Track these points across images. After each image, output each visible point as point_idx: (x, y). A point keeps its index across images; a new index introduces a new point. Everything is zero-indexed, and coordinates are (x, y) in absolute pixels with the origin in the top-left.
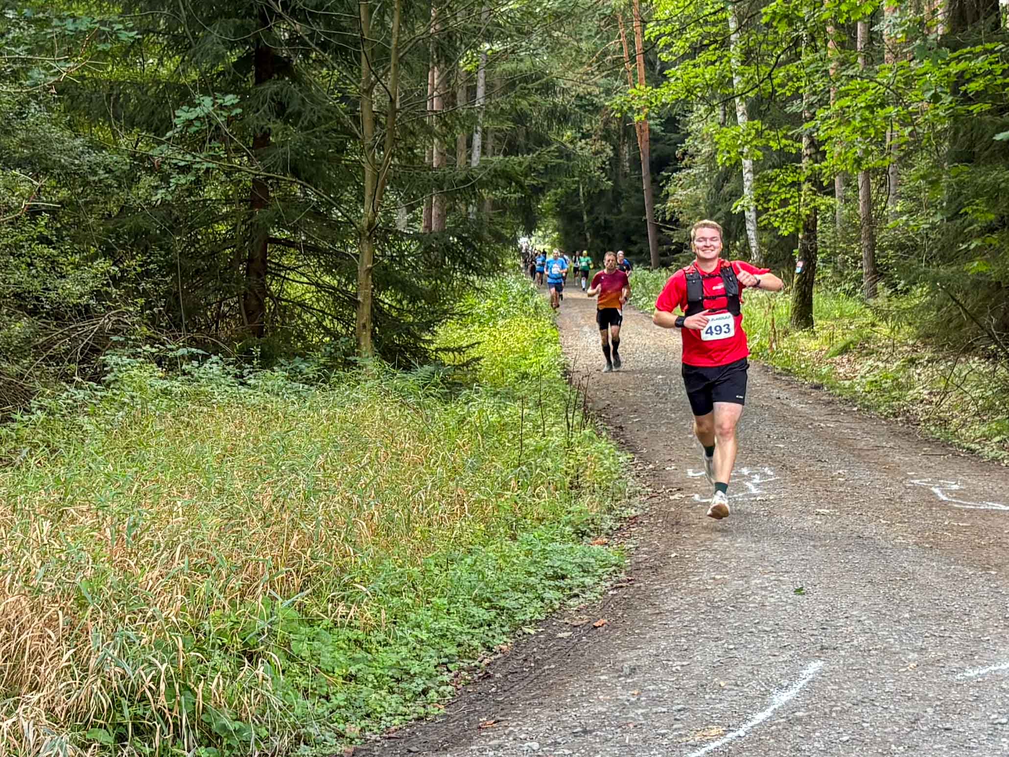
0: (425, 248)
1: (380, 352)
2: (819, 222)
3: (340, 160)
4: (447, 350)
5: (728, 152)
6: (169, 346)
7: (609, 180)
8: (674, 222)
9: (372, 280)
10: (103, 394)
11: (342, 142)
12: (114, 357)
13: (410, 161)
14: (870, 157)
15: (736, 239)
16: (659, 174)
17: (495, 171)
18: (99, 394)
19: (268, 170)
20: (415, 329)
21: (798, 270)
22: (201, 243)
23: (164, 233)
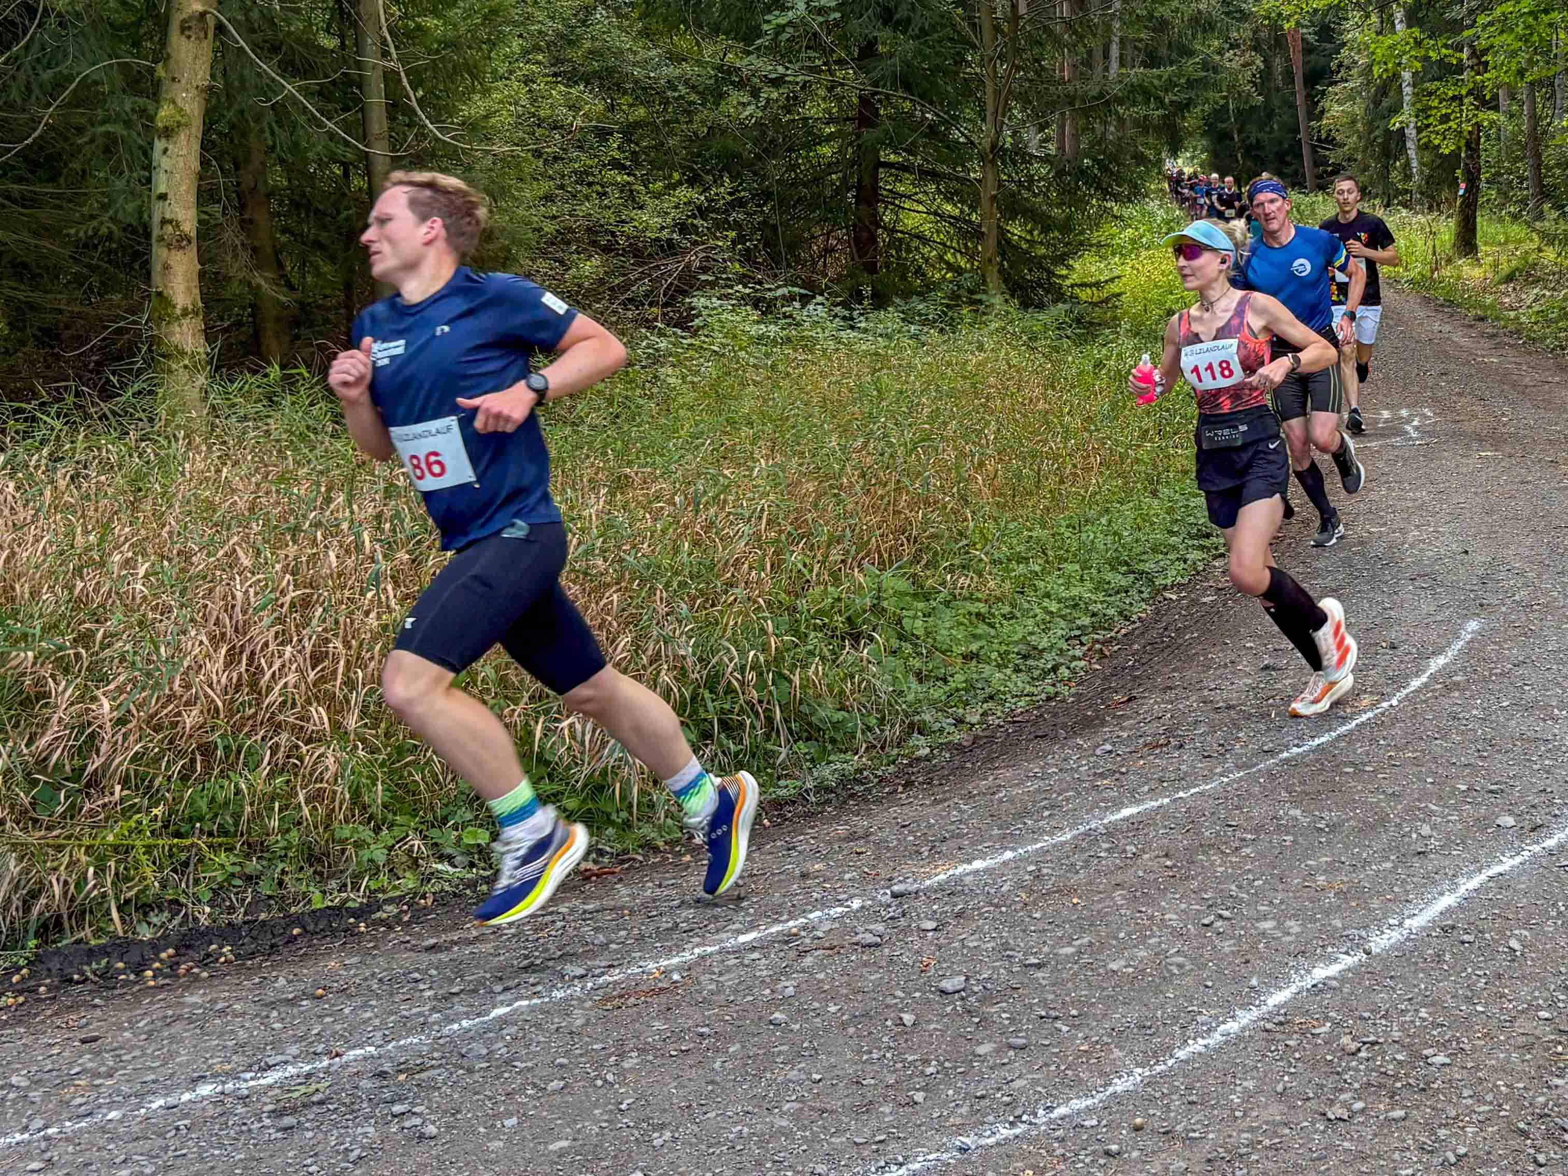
0: (1057, 173)
1: (1009, 289)
2: (1482, 140)
3: (957, 73)
4: (1084, 285)
5: (1385, 63)
6: (767, 286)
7: (1259, 95)
8: (1330, 140)
9: (999, 208)
10: (689, 341)
11: (959, 53)
12: (702, 300)
13: (1036, 72)
14: (1535, 68)
15: (1396, 159)
16: (1313, 88)
17: (1132, 86)
18: (684, 341)
19: (875, 84)
20: (1048, 264)
21: (1461, 192)
22: (802, 168)
23: (758, 157)
